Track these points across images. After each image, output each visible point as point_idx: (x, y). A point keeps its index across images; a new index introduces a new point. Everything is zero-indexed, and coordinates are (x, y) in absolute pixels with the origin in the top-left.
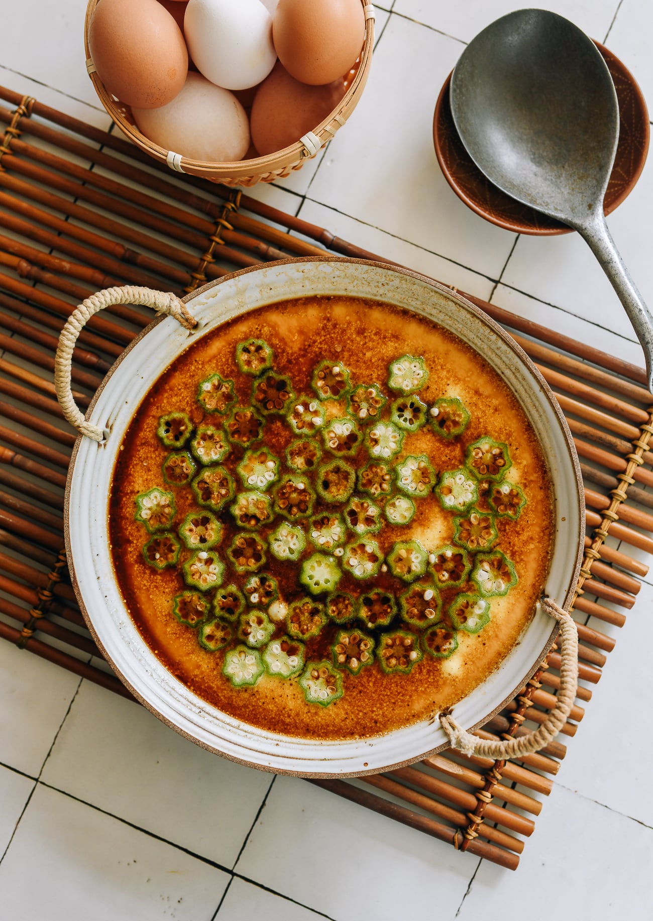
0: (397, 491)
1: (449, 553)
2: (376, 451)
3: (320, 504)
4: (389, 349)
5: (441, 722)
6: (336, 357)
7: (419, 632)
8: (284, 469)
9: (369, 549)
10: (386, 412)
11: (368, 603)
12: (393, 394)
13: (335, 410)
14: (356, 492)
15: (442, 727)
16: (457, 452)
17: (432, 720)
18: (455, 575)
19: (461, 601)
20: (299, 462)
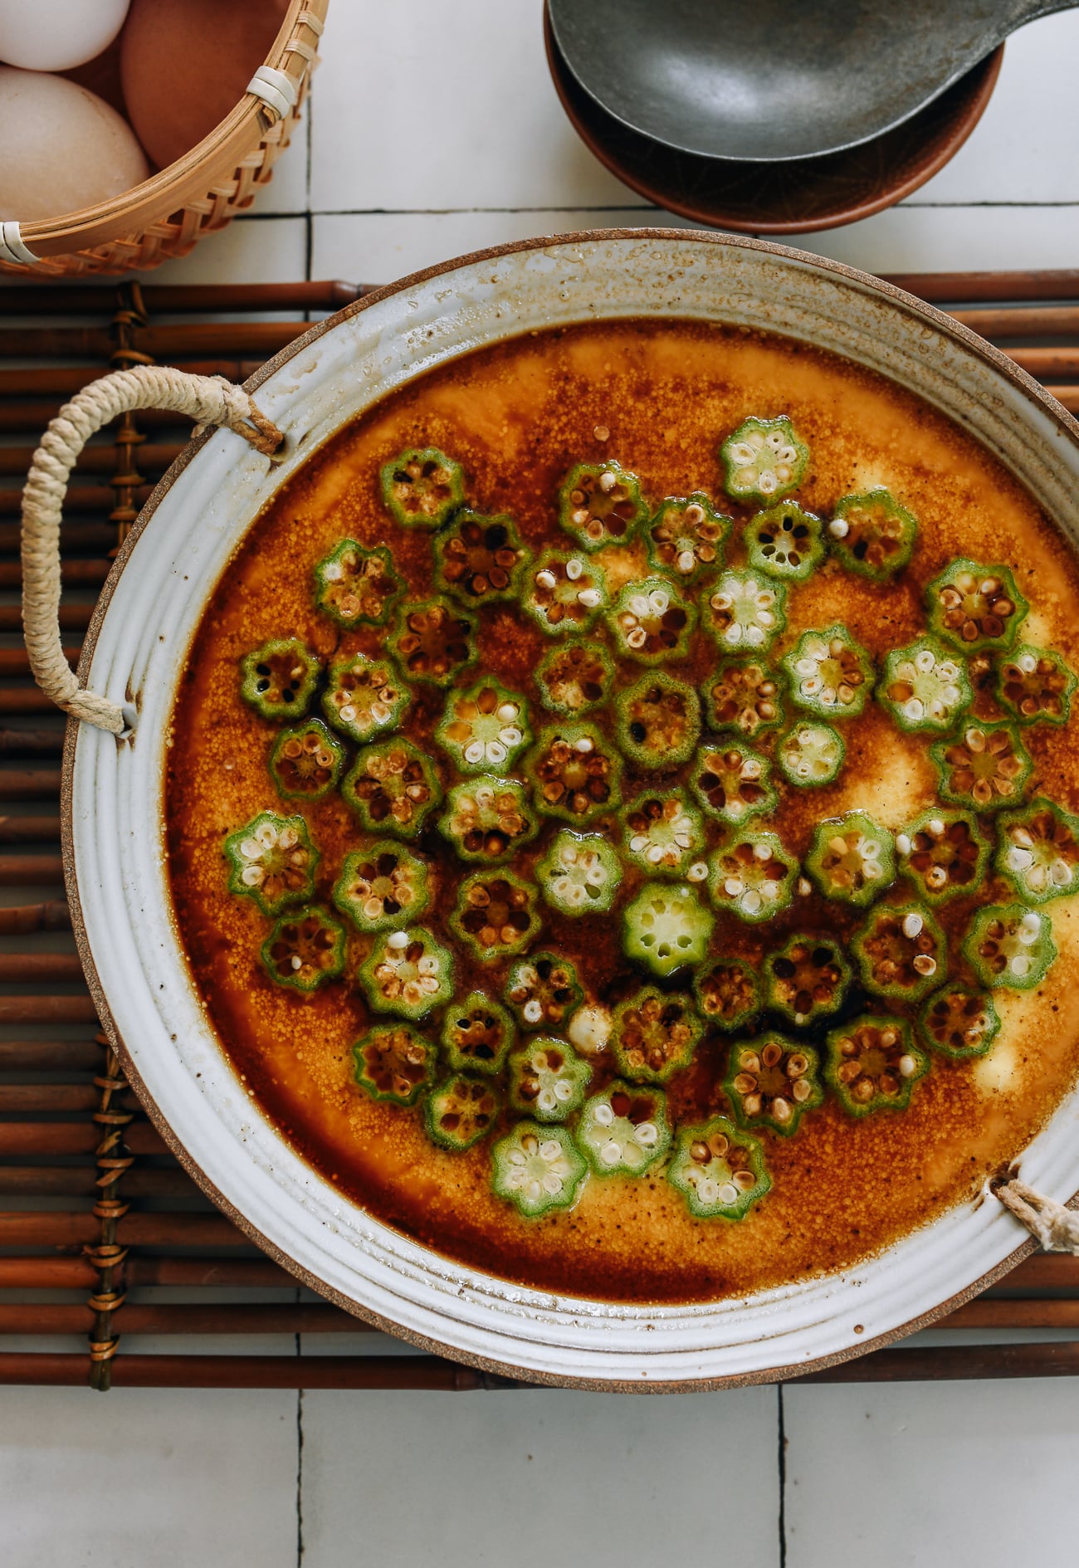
0: (796, 714)
1: (937, 825)
2: (732, 637)
3: (635, 774)
4: (711, 414)
5: (1001, 1199)
6: (600, 452)
7: (909, 1011)
8: (539, 716)
9: (762, 852)
10: (734, 551)
11: (785, 970)
12: (743, 507)
13: (622, 567)
14: (708, 735)
15: (1007, 1209)
16: (905, 604)
17: (978, 1200)
18: (960, 870)
19: (984, 924)
20: (569, 694)
